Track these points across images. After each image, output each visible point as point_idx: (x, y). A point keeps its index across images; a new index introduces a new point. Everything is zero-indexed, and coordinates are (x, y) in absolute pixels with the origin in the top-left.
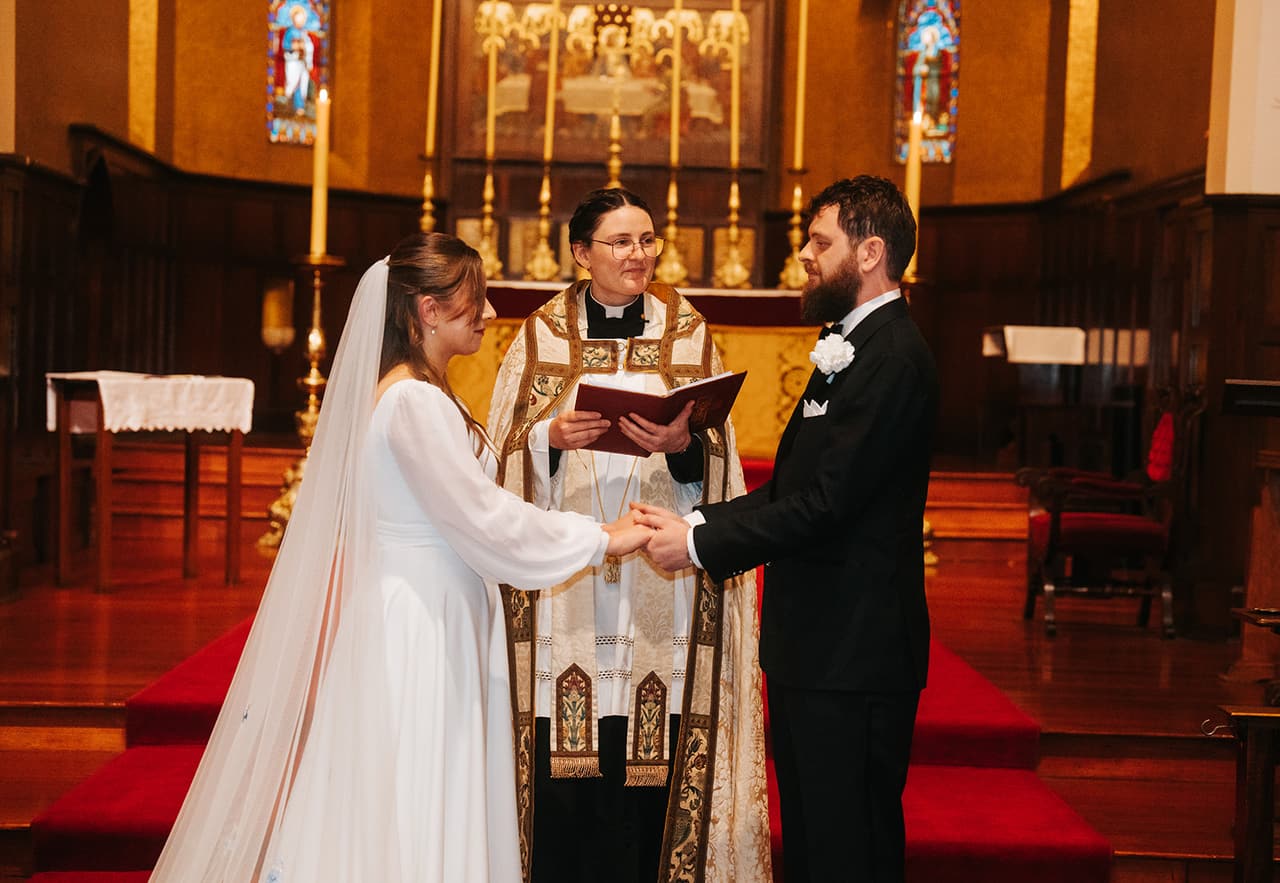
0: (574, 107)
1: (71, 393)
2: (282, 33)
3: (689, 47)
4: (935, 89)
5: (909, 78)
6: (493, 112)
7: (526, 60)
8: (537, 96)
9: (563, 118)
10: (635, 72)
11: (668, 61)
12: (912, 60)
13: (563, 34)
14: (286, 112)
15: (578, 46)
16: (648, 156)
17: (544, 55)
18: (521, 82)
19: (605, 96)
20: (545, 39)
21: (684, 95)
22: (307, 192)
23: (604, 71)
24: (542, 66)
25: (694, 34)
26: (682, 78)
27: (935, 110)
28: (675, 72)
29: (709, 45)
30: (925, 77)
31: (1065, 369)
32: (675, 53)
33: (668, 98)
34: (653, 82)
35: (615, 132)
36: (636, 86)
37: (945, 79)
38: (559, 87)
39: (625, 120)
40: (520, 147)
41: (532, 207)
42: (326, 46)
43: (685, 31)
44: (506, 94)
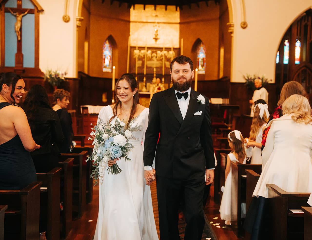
0: (149, 66)
1: (84, 108)
2: (105, 56)
3: (165, 57)
4: (202, 63)
5: (198, 62)
6: (137, 66)
7: (141, 59)
8: (143, 64)
9: (147, 67)
10: (158, 60)
11: (162, 59)
12: (198, 59)
13: (147, 55)
14: (105, 67)
15: (149, 57)
16: (160, 73)
17: (144, 58)
18: (140, 62)
19: (153, 64)
20: (144, 55)
21: (165, 64)
22: (111, 79)
23: (153, 60)
24: (144, 59)
25: (166, 55)
26: (165, 61)
27: (203, 66)
28: (164, 60)
29: (168, 56)
30: (201, 61)
31: (220, 105)
32: (163, 57)
33: (162, 64)
34: (160, 62)
35: (155, 70)
36: (158, 62)
37: (204, 62)
38: (146, 63)
39: (156, 68)
40: (140, 72)
41: (142, 81)
42: (111, 57)
43: (165, 55)
44: (138, 63)
